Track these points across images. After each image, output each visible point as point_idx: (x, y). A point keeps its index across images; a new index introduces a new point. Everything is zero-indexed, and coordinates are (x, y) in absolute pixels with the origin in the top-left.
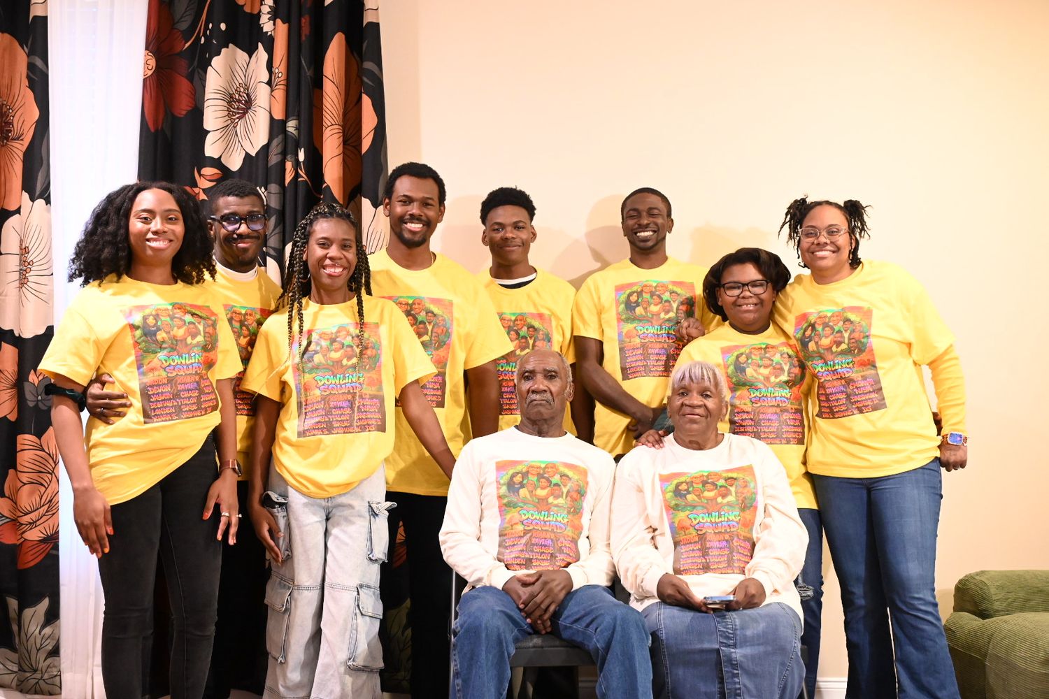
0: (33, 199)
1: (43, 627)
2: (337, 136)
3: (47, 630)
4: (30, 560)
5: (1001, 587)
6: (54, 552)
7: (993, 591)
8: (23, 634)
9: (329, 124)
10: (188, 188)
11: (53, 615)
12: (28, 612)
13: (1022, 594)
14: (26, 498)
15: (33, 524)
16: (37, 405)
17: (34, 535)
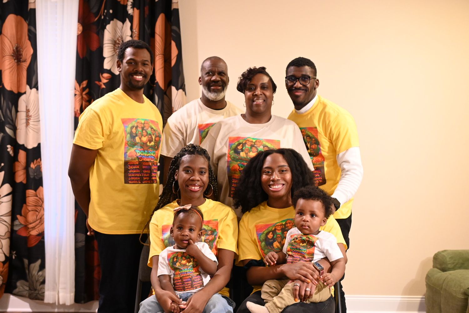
0: (31, 88)
1: (39, 271)
2: (161, 60)
3: (40, 273)
4: (33, 243)
5: (451, 258)
6: (43, 240)
7: (448, 259)
8: (30, 275)
9: (158, 54)
10: (97, 82)
11: (42, 267)
12: (32, 265)
13: (461, 261)
14: (31, 217)
15: (34, 228)
16: (34, 178)
17: (34, 233)
